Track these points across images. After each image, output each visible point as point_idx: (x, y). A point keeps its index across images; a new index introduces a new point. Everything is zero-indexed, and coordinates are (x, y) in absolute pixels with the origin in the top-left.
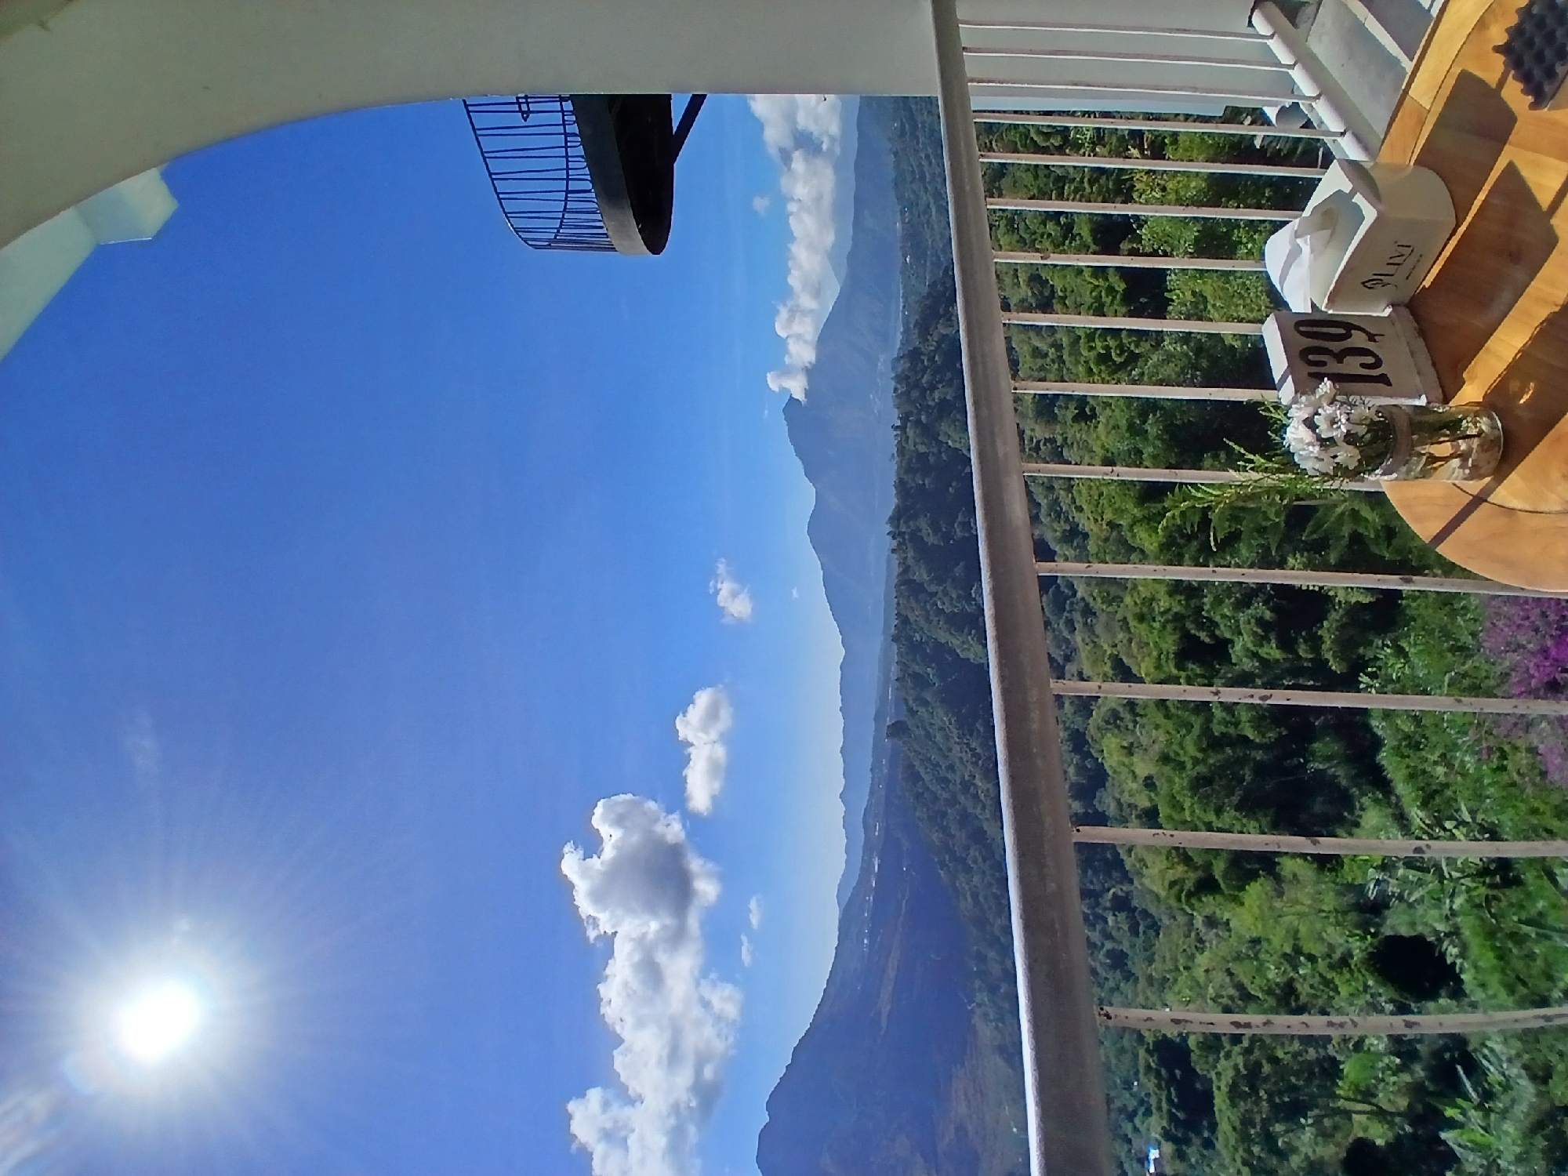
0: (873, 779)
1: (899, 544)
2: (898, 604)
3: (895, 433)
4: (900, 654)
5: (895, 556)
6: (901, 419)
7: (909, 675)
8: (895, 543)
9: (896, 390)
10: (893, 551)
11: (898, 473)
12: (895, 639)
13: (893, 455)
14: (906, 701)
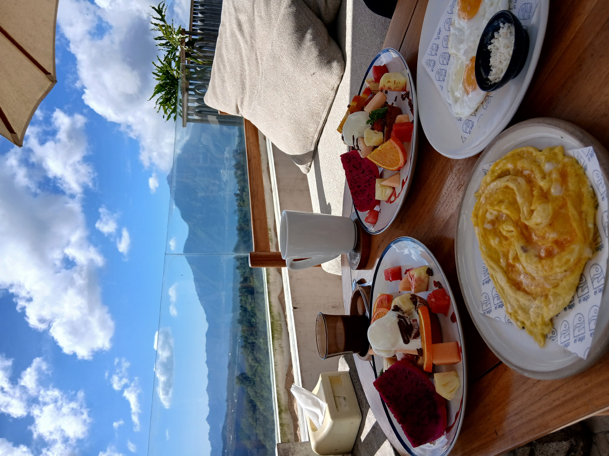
0: (228, 406)
1: (241, 264)
2: (241, 300)
3: (236, 198)
4: (243, 331)
5: (237, 271)
6: (239, 190)
7: (249, 343)
8: (238, 264)
9: (236, 173)
10: (238, 268)
11: (239, 222)
12: (240, 322)
13: (235, 211)
14: (248, 361)
